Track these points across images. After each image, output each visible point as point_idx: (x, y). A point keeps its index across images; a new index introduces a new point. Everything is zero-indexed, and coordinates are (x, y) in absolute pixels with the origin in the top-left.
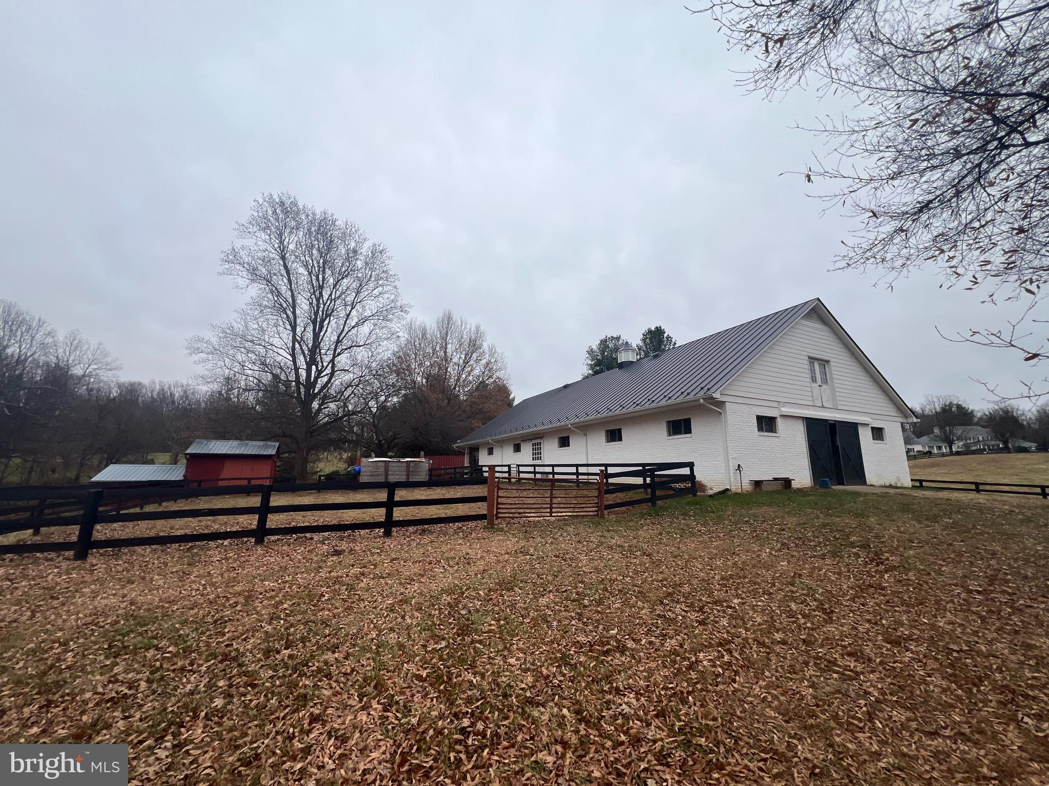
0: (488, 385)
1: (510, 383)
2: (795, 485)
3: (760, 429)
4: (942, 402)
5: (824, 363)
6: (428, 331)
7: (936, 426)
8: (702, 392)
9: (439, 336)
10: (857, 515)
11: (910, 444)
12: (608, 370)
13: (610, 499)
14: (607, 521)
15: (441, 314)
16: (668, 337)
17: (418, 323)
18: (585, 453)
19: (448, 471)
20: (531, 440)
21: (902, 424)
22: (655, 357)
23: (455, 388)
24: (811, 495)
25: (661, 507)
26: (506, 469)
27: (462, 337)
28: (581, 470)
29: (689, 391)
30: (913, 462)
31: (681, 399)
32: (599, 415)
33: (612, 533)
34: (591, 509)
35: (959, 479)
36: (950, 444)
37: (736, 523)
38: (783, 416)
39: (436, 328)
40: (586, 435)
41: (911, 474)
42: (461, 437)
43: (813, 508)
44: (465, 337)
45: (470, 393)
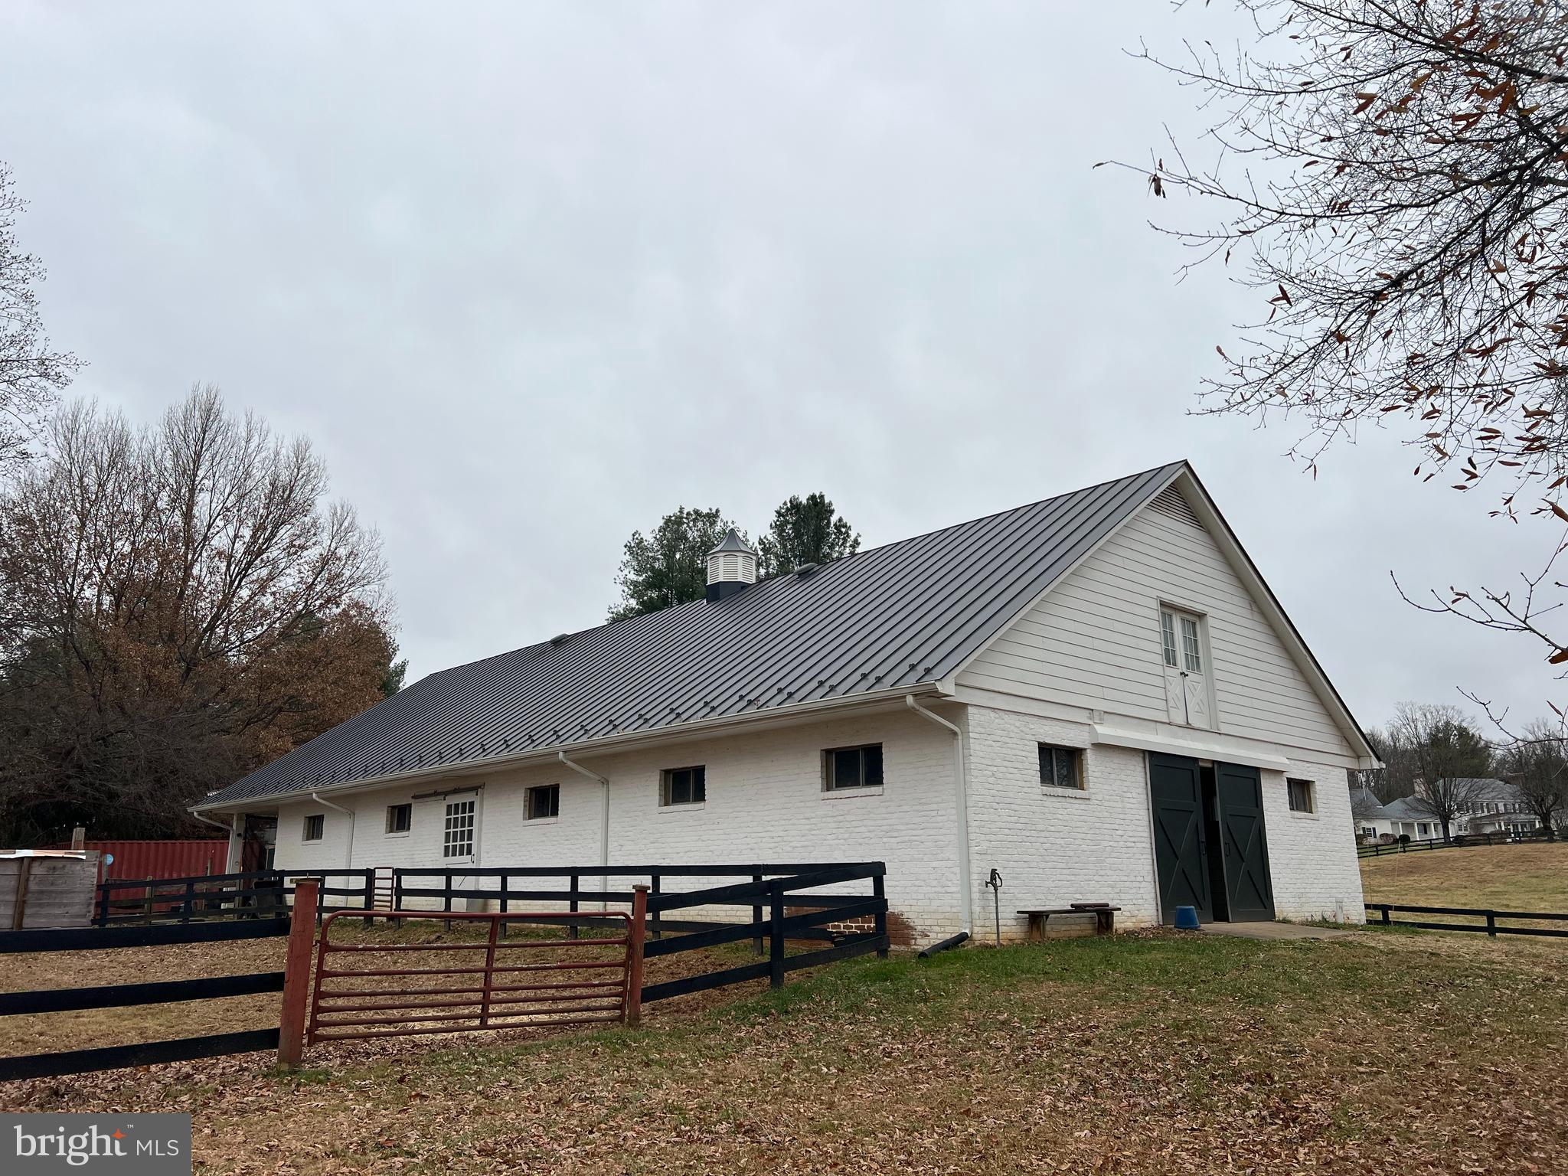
0: (322, 623)
1: (392, 623)
2: (1122, 922)
3: (1046, 777)
4: (1431, 723)
5: (1194, 618)
6: (134, 446)
7: (1418, 776)
8: (912, 678)
9: (169, 464)
10: (1250, 999)
11: (1368, 819)
12: (681, 602)
13: (661, 969)
14: (647, 1035)
15: (180, 400)
16: (841, 525)
17: (100, 416)
18: (599, 836)
19: (165, 890)
20: (446, 794)
21: (1352, 775)
22: (804, 575)
23: (211, 627)
24: (1153, 948)
25: (796, 990)
26: (360, 883)
27: (248, 475)
28: (586, 884)
29: (880, 672)
30: (1373, 861)
31: (859, 693)
32: (645, 728)
33: (655, 1068)
34: (606, 1002)
35: (1458, 901)
36: (1445, 819)
37: (976, 1028)
38: (1099, 746)
39: (162, 438)
40: (605, 782)
41: (1367, 889)
42: (222, 782)
43: (1157, 983)
44: (257, 474)
45: (264, 647)
